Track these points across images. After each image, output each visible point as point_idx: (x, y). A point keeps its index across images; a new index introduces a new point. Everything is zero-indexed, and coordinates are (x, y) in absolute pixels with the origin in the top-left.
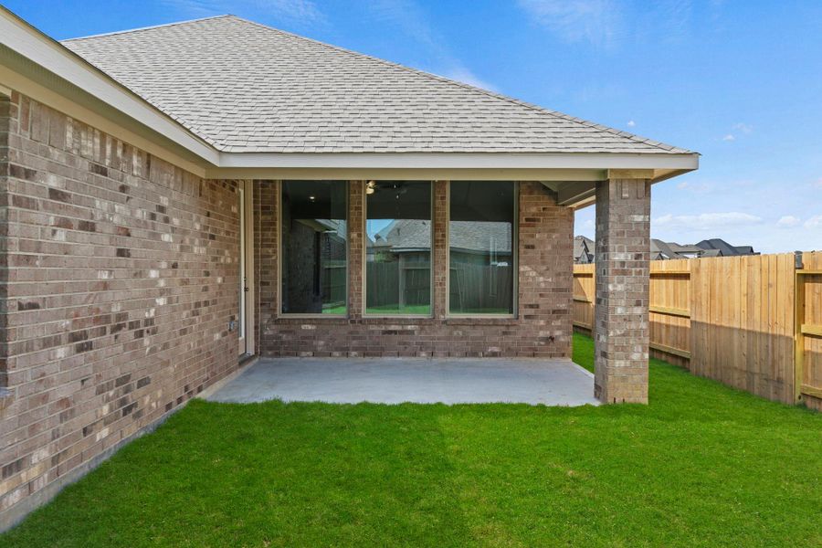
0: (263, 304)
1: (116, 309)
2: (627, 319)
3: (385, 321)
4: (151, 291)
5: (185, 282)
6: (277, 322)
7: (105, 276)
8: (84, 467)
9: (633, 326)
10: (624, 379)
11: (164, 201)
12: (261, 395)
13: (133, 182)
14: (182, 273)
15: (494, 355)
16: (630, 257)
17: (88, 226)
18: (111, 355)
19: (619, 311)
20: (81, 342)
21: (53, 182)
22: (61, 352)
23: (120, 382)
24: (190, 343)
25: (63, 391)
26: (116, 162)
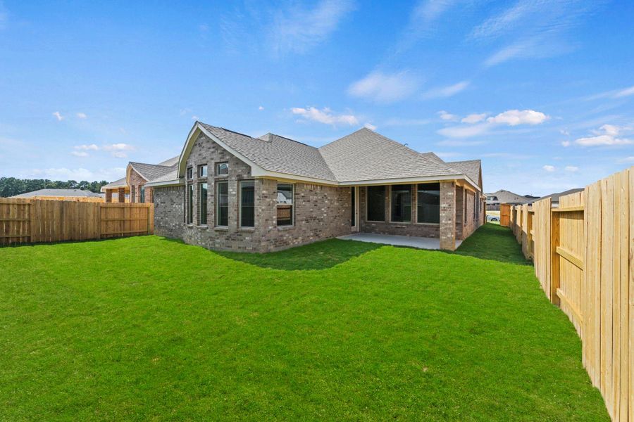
0: (362, 217)
1: (314, 216)
2: (447, 224)
3: (396, 224)
4: (322, 213)
5: (332, 211)
6: (366, 223)
7: (311, 210)
8: (307, 243)
9: (448, 226)
10: (445, 242)
11: (326, 194)
12: (358, 239)
13: (318, 192)
14: (331, 209)
15: (432, 237)
16: (447, 206)
17: (309, 201)
18: (313, 224)
19: (443, 222)
20: (307, 221)
21: (303, 194)
22: (304, 222)
23: (315, 229)
24: (333, 225)
25: (304, 229)
26: (314, 189)
